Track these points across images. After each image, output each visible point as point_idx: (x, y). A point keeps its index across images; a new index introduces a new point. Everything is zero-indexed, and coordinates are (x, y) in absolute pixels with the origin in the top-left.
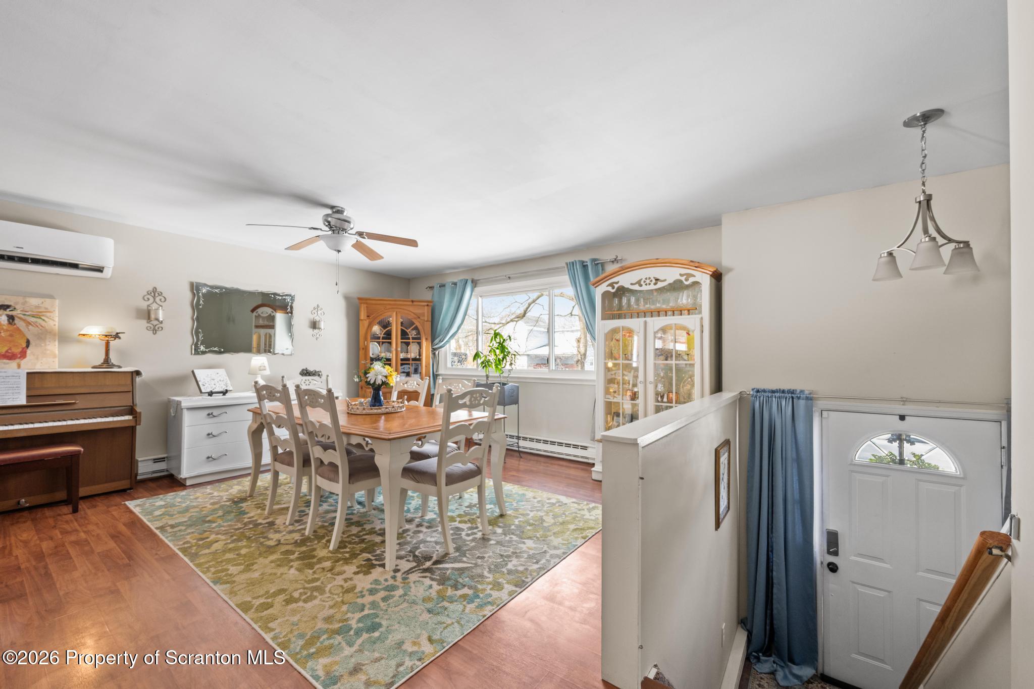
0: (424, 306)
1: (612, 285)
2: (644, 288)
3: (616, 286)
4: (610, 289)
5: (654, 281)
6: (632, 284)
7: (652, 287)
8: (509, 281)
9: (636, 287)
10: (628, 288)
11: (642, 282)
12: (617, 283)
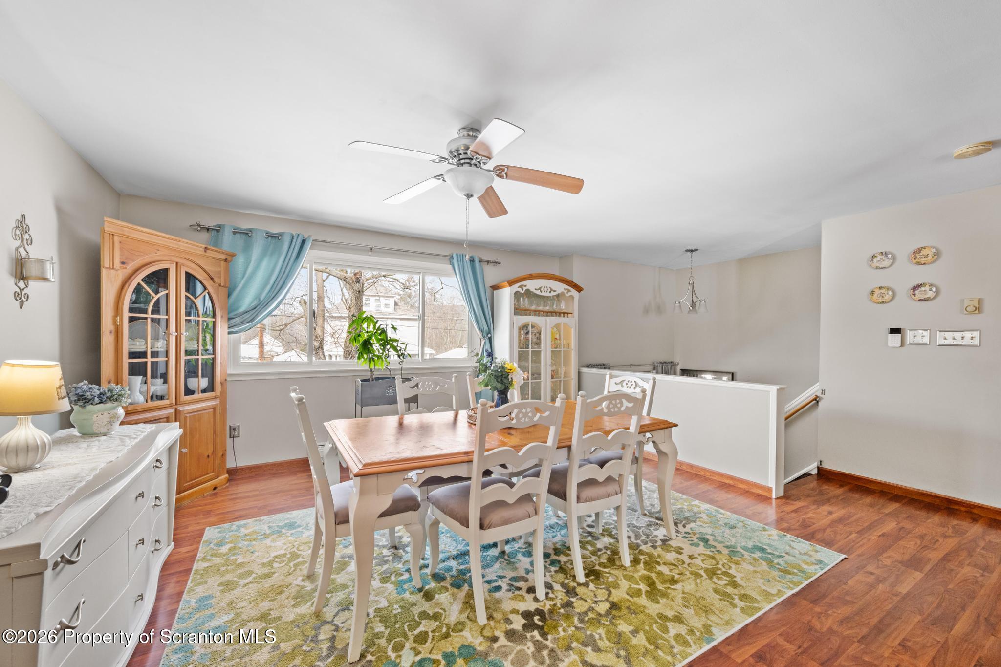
0: (220, 260)
1: (521, 287)
2: (543, 294)
3: (525, 288)
4: (520, 290)
5: (549, 290)
6: (536, 289)
7: (548, 294)
8: (370, 253)
9: (538, 292)
10: (532, 292)
11: (542, 289)
12: (525, 286)
